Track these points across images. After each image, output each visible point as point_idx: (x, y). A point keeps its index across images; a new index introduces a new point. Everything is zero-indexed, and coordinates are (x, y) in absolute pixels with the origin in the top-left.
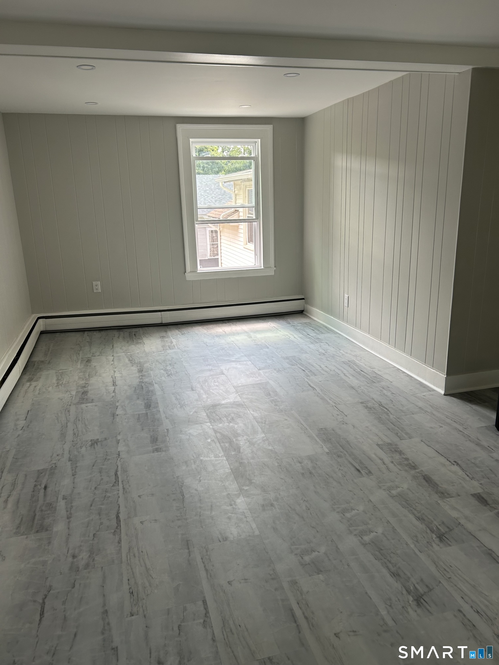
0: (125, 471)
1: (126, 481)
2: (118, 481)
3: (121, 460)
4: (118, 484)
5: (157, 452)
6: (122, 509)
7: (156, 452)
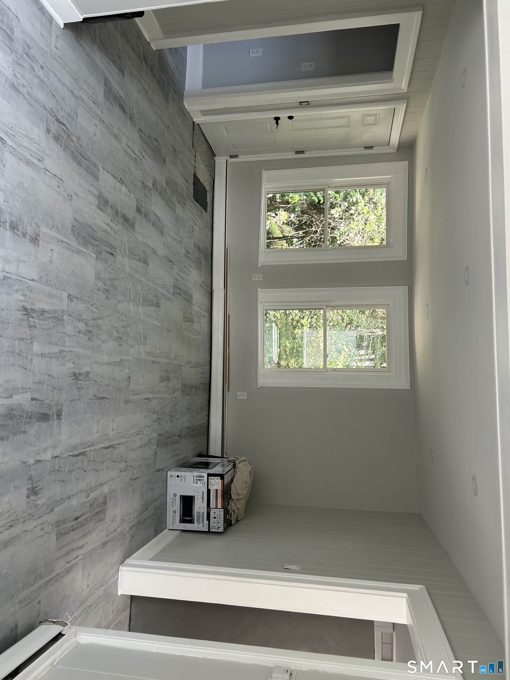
0: (75, 447)
1: (84, 445)
2: (84, 452)
3: (63, 454)
4: (86, 451)
5: (61, 415)
6: (103, 445)
7: (60, 417)
